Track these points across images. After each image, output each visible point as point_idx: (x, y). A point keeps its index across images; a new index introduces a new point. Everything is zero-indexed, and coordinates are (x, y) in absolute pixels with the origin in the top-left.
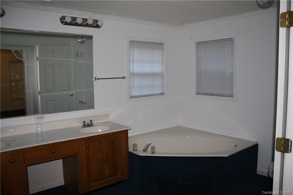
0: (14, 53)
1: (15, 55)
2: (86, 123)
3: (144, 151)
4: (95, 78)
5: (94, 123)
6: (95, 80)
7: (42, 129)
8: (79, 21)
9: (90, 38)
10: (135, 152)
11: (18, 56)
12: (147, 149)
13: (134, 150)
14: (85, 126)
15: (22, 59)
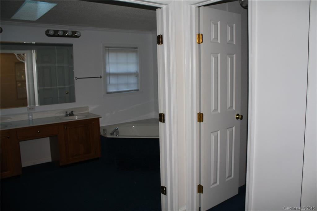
0: (17, 56)
1: (17, 57)
2: (68, 113)
3: (111, 134)
4: (76, 78)
5: (74, 113)
6: (76, 79)
7: (32, 117)
8: (60, 33)
9: (71, 45)
10: (105, 136)
11: (21, 59)
12: (113, 133)
13: (104, 134)
14: (67, 115)
15: (24, 62)
